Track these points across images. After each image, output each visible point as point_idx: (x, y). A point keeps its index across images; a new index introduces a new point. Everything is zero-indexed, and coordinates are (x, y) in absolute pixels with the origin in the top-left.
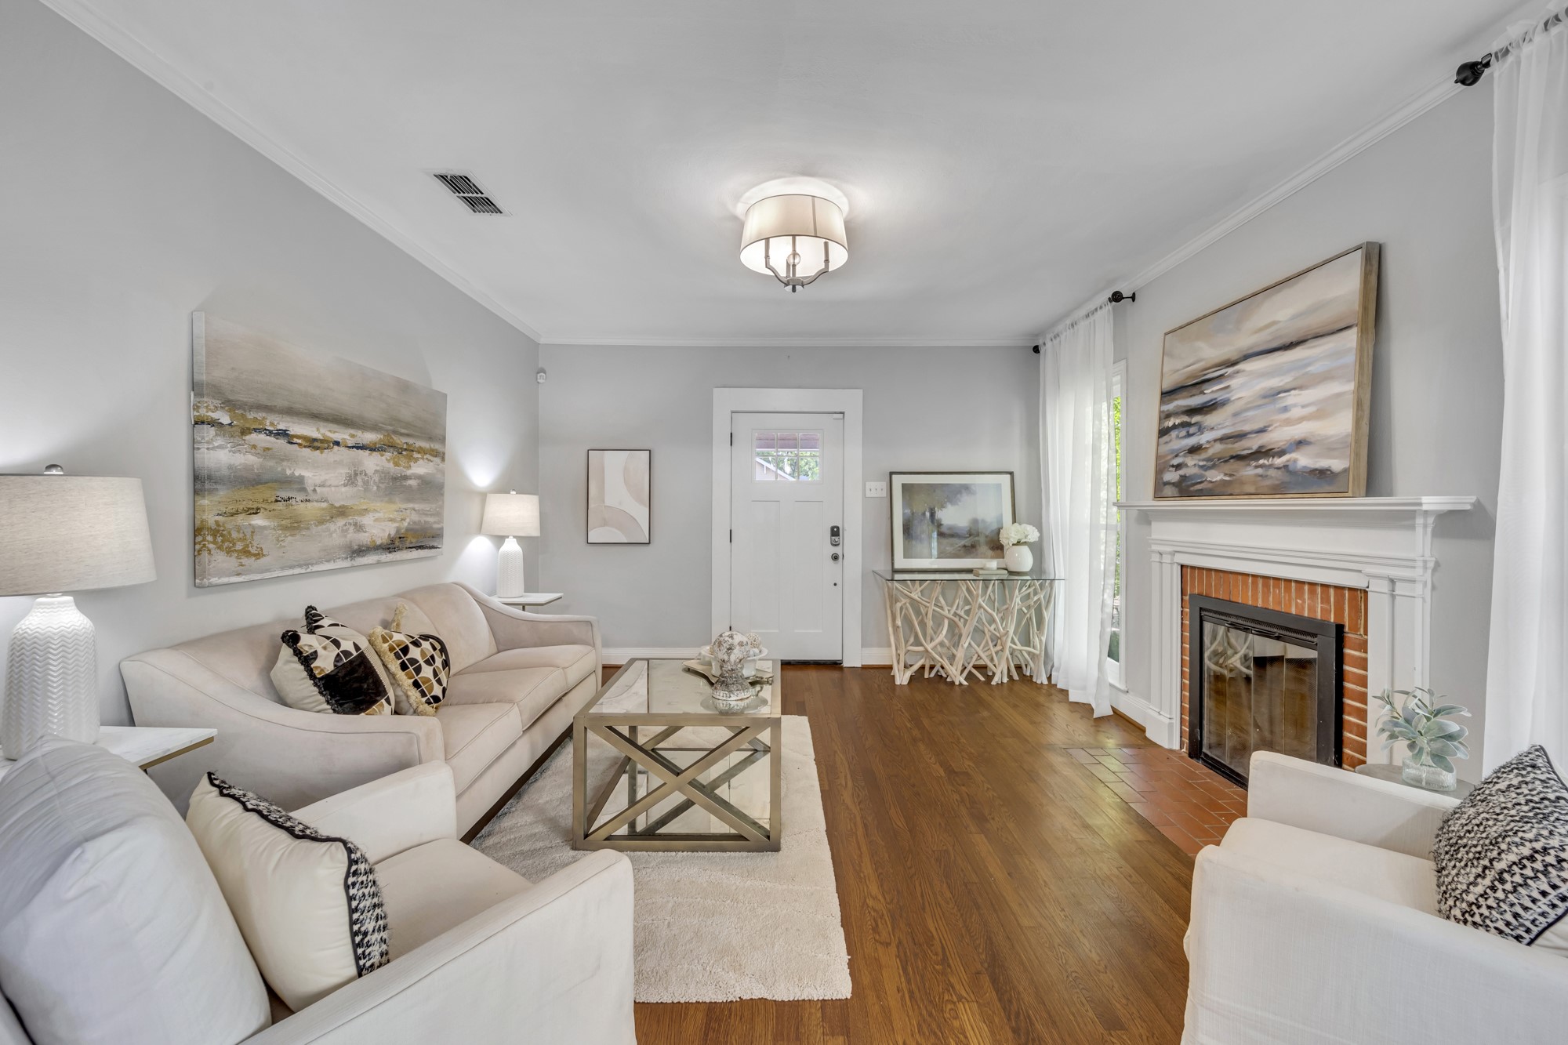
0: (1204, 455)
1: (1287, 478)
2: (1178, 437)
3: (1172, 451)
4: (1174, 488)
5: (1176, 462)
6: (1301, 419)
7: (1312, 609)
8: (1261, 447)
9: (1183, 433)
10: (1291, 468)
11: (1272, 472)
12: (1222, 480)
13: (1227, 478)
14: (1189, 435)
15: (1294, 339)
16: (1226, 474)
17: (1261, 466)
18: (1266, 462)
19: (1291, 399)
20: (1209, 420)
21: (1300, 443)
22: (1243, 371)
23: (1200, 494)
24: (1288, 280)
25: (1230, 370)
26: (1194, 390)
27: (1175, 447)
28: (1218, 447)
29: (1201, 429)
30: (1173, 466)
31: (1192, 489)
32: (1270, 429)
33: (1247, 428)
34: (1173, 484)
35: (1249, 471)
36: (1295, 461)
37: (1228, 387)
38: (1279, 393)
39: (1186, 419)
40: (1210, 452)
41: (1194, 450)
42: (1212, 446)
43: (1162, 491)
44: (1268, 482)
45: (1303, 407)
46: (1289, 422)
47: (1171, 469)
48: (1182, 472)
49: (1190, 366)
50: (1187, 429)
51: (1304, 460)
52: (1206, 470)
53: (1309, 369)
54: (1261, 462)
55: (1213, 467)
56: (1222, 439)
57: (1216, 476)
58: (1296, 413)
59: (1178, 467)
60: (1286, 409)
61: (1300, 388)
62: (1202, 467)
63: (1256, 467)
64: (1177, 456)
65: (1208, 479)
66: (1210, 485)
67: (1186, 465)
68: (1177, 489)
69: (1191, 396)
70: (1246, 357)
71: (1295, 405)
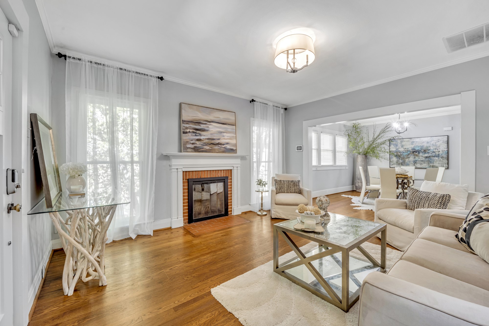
0: (202, 142)
1: (225, 150)
2: (192, 135)
3: (190, 139)
4: (192, 149)
5: (192, 142)
6: (227, 139)
7: (221, 175)
8: (219, 143)
9: (194, 134)
10: (226, 148)
11: (222, 148)
12: (209, 149)
13: (211, 148)
14: (196, 136)
15: (224, 123)
16: (210, 147)
17: (219, 147)
18: (220, 146)
19: (225, 134)
20: (203, 133)
21: (227, 143)
22: (212, 125)
23: (202, 151)
24: (221, 110)
25: (208, 123)
26: (197, 124)
27: (191, 138)
28: (207, 141)
29: (200, 135)
30: (191, 143)
31: (199, 150)
32: (221, 139)
33: (215, 138)
34: (192, 148)
35: (216, 147)
36: (227, 147)
37: (208, 127)
38: (222, 132)
39: (194, 131)
40: (205, 141)
41: (198, 140)
42: (205, 140)
43: (187, 150)
44: (222, 150)
45: (227, 137)
46: (225, 139)
47: (190, 144)
48: (195, 145)
49: (194, 117)
50: (196, 134)
51: (228, 147)
52: (204, 146)
53: (228, 130)
54: (219, 146)
55: (206, 145)
56: (208, 139)
57: (207, 148)
58: (226, 137)
59: (193, 144)
60: (224, 136)
61: (226, 133)
62: (202, 145)
63: (218, 147)
64: (192, 140)
65: (205, 148)
66: (206, 150)
67: (196, 144)
68: (193, 150)
69: (196, 125)
70: (213, 122)
71: (226, 136)
